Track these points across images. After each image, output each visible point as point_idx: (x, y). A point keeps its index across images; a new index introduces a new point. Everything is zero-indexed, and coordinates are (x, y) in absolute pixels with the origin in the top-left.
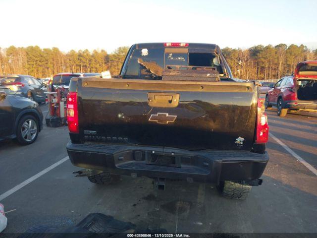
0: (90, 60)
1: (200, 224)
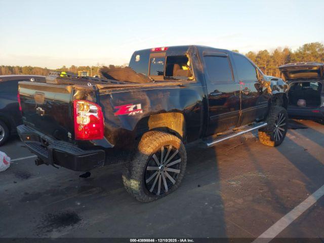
0: (268, 62)
1: (79, 204)
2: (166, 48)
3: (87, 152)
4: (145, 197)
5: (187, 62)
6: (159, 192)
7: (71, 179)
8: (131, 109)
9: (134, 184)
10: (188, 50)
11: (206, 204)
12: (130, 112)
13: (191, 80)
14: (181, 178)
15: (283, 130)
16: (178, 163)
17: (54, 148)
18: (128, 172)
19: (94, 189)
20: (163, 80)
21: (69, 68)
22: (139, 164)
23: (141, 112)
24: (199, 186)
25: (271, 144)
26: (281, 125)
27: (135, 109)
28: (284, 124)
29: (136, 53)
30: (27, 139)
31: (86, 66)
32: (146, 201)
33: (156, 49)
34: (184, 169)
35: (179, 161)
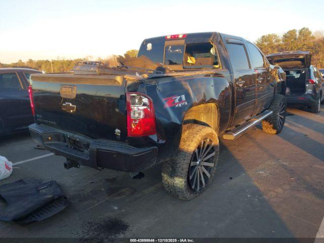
1: (116, 208)
2: (184, 36)
3: (142, 150)
4: (188, 195)
5: (210, 49)
6: (198, 188)
7: (92, 182)
8: (177, 101)
9: (180, 182)
10: (212, 36)
11: (249, 196)
12: (177, 104)
13: (217, 68)
14: (214, 172)
15: (282, 117)
16: (213, 157)
17: (99, 147)
18: (171, 169)
19: (124, 190)
20: (183, 69)
21: (26, 62)
22: (185, 160)
23: (186, 103)
24: (231, 178)
25: (274, 132)
26: (282, 112)
27: (180, 100)
28: (283, 112)
29: (146, 42)
30: (48, 139)
31: (45, 60)
32: (188, 199)
33: (171, 36)
34: (217, 163)
35: (213, 154)
